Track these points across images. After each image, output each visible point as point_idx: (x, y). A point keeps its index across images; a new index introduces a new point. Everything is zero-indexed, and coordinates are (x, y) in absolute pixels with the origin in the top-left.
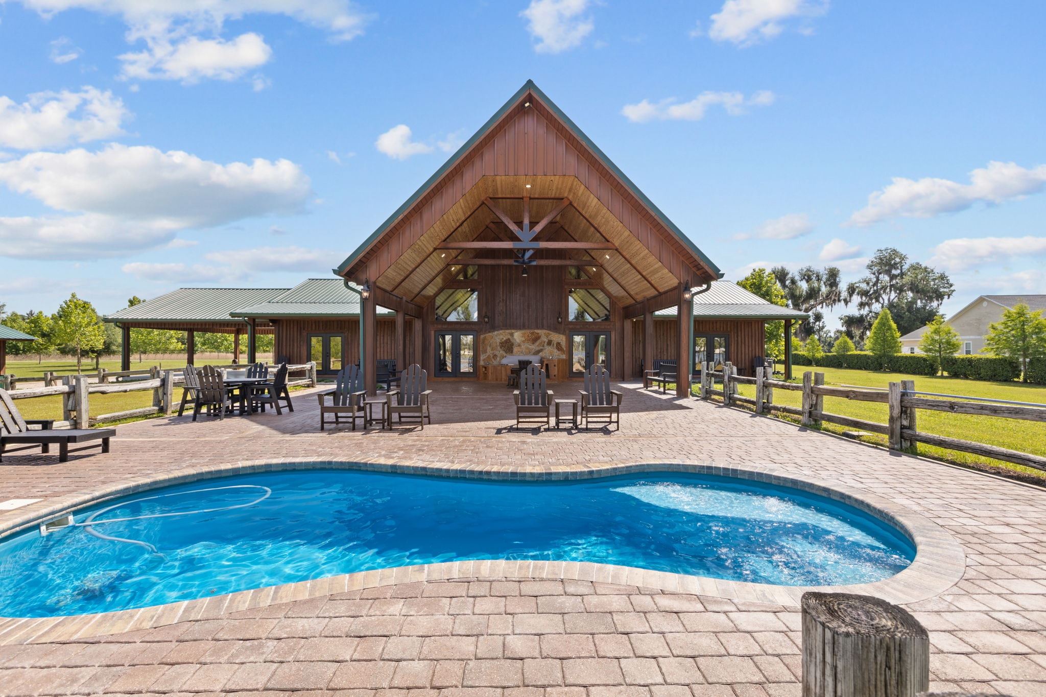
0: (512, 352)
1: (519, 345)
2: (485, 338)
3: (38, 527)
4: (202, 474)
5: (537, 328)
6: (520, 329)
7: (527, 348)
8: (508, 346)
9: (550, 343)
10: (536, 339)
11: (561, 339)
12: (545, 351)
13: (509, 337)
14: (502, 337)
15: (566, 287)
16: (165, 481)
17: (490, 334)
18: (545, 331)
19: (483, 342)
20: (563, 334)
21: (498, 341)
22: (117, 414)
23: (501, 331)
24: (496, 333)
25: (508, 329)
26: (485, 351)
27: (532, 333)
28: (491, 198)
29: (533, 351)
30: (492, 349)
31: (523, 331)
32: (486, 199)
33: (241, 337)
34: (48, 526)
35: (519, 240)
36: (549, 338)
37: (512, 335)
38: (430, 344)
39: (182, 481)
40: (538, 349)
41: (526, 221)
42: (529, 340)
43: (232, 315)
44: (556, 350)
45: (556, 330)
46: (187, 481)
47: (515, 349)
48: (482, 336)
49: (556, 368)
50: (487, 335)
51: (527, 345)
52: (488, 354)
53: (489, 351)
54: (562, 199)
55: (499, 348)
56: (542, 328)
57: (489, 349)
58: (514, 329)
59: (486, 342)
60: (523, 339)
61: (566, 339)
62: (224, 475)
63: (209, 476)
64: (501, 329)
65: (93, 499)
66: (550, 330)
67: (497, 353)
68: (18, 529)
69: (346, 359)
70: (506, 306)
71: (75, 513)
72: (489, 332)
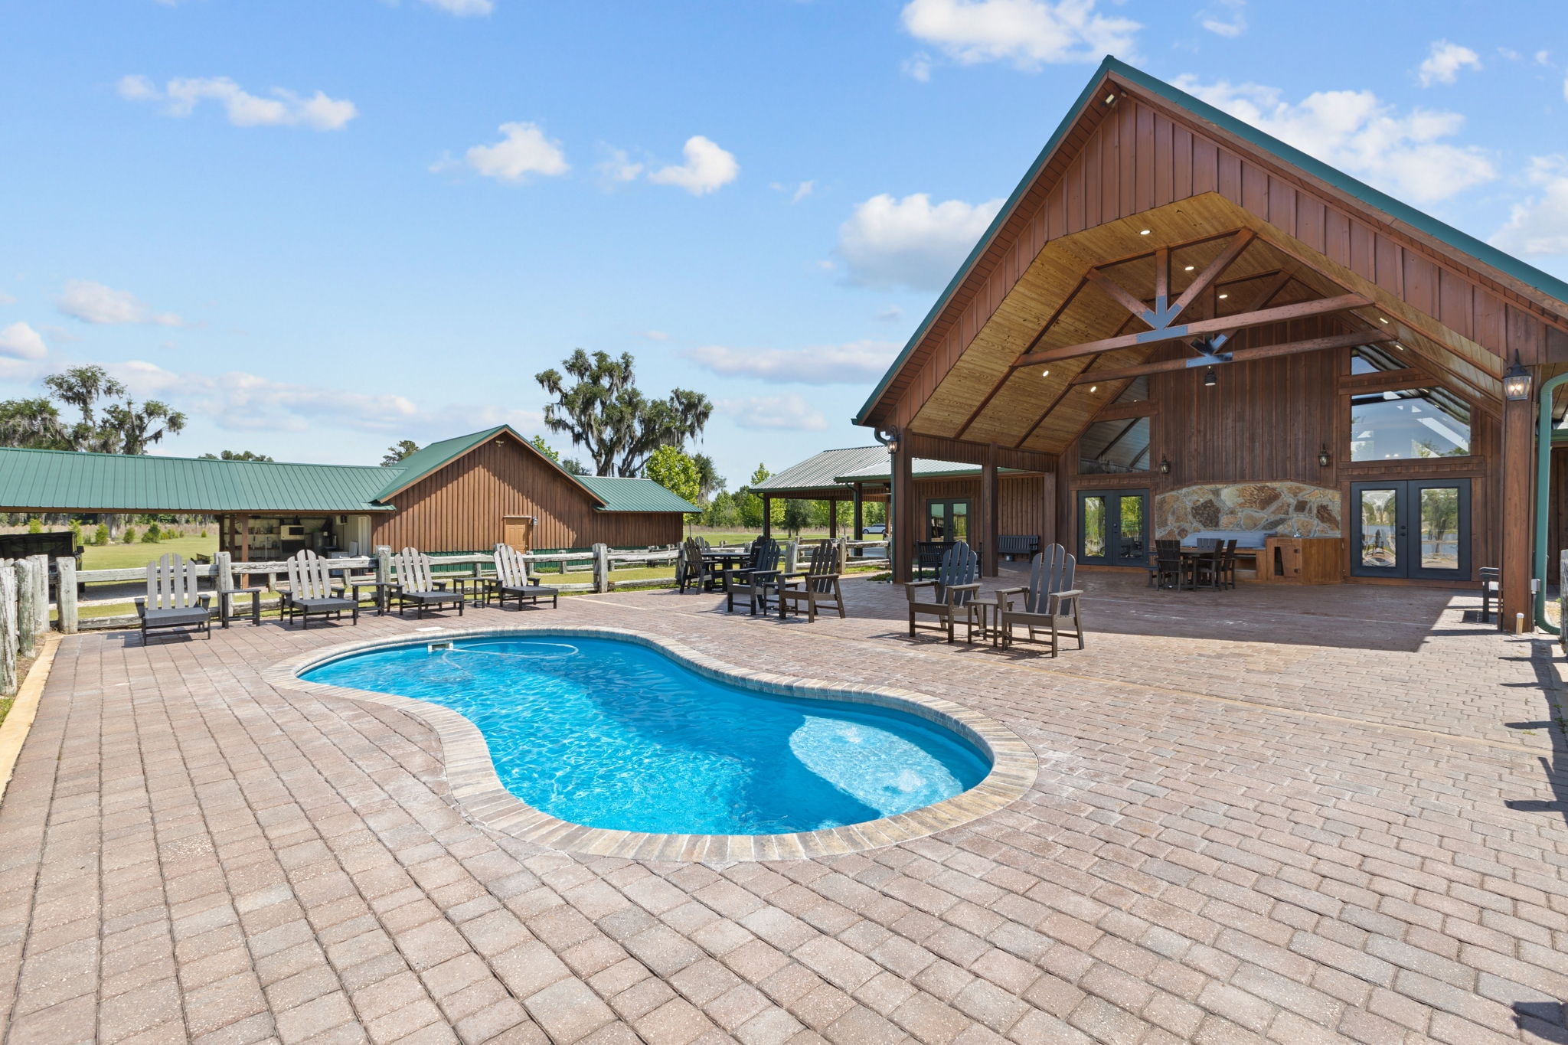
0: (1217, 525)
1: (1232, 512)
2: (1163, 502)
3: (426, 645)
4: (549, 630)
5: (1273, 479)
6: (1235, 482)
7: (1251, 517)
8: (1209, 514)
9: (1301, 507)
10: (1269, 499)
11: (1333, 499)
12: (1290, 523)
13: (1211, 497)
14: (1196, 497)
15: (1341, 392)
16: (526, 631)
17: (1173, 493)
18: (1289, 484)
19: (1160, 508)
20: (1335, 488)
21: (1189, 505)
22: (636, 581)
23: (1194, 488)
24: (1184, 490)
25: (1209, 483)
26: (1164, 524)
27: (1261, 489)
28: (1098, 268)
29: (1263, 523)
30: (1178, 520)
31: (1240, 486)
32: (1089, 272)
33: (865, 505)
34: (434, 646)
35: (1147, 328)
36: (1300, 497)
37: (1217, 493)
38: (1069, 513)
39: (535, 634)
40: (1272, 518)
41: (1161, 293)
42: (1252, 502)
43: (837, 480)
44: (1316, 521)
45: (1317, 479)
46: (540, 634)
47: (1224, 520)
48: (1158, 498)
49: (1300, 556)
50: (1167, 495)
51: (1248, 511)
52: (1168, 528)
53: (1172, 523)
54: (1236, 232)
55: (1190, 517)
56: (1284, 477)
57: (1170, 519)
58: (1221, 482)
59: (1166, 507)
60: (1241, 500)
61: (1343, 498)
62: (566, 634)
63: (556, 634)
64: (1196, 484)
65: (467, 635)
66: (1304, 482)
67: (1187, 526)
68: (410, 643)
69: (972, 534)
70: (1205, 442)
71: (455, 642)
72: (1172, 490)
